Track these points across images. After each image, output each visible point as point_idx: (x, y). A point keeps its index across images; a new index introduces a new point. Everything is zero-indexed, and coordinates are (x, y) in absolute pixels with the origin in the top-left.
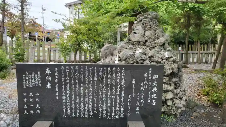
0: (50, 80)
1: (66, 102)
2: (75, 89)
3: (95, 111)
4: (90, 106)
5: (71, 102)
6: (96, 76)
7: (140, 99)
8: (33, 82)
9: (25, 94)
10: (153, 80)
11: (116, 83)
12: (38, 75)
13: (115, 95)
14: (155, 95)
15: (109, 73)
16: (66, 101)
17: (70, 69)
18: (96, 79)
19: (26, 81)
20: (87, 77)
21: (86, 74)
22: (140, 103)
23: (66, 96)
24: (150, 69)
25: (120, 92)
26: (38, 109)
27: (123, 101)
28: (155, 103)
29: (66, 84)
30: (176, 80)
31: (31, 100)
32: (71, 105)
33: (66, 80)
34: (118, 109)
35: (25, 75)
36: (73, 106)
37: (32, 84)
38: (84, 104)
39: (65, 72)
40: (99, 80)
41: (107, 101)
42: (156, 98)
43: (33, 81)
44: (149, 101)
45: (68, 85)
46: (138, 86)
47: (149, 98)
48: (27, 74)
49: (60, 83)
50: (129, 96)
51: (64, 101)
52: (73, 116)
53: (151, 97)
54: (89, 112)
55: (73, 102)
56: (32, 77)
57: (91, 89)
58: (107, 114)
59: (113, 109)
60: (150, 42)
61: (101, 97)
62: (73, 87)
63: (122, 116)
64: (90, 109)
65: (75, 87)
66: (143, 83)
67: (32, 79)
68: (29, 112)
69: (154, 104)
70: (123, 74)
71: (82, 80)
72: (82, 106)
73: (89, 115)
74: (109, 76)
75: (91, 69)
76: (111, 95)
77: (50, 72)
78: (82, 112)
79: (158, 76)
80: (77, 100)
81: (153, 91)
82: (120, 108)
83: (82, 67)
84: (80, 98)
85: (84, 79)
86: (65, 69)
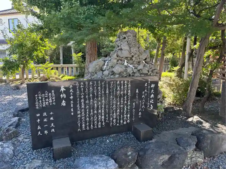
0: (65, 97)
1: (81, 117)
2: (89, 103)
3: (107, 121)
4: (103, 117)
5: (85, 116)
6: (107, 90)
7: (142, 105)
9: (38, 115)
10: (151, 89)
11: (124, 94)
12: (52, 93)
13: (123, 104)
14: (153, 100)
15: (119, 86)
17: (84, 85)
18: (107, 92)
19: (39, 101)
20: (100, 91)
21: (99, 88)
22: (142, 108)
23: (81, 111)
24: (149, 80)
25: (127, 101)
26: (53, 128)
27: (129, 108)
28: (152, 107)
31: (45, 120)
32: (86, 118)
33: (80, 96)
34: (125, 116)
35: (38, 95)
36: (88, 119)
37: (46, 103)
38: (98, 116)
39: (80, 89)
40: (110, 92)
41: (116, 110)
42: (153, 102)
43: (47, 100)
44: (148, 106)
45: (82, 100)
46: (140, 94)
47: (148, 104)
48: (40, 93)
49: (75, 100)
50: (134, 104)
51: (79, 116)
52: (88, 128)
53: (150, 102)
54: (102, 122)
55: (87, 115)
56: (46, 96)
57: (103, 101)
58: (116, 122)
59: (122, 117)
60: (136, 58)
61: (111, 108)
62: (87, 102)
63: (128, 121)
64: (103, 120)
65: (89, 100)
66: (144, 92)
67: (46, 98)
68: (42, 132)
70: (129, 86)
71: (96, 94)
72: (95, 118)
73: (102, 125)
74: (118, 88)
75: (103, 83)
76: (120, 104)
77: (65, 90)
78: (96, 124)
79: (154, 85)
80: (92, 113)
81: (151, 97)
82: (127, 115)
83: (95, 82)
84: (93, 111)
85: (97, 93)
86: (80, 85)
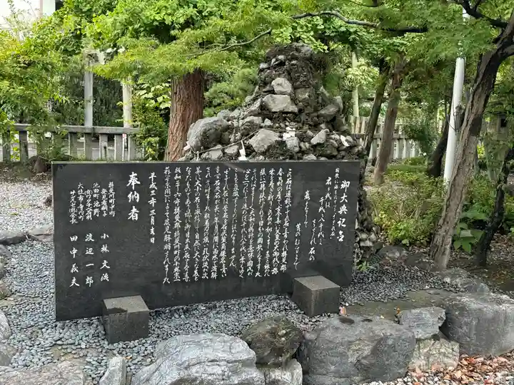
0: (138, 201)
1: (172, 250)
2: (192, 218)
3: (232, 264)
4: (223, 254)
5: (182, 248)
6: (236, 188)
7: (318, 231)
8: (96, 208)
9: (74, 239)
10: (341, 192)
11: (275, 201)
12: (108, 189)
13: (273, 225)
14: (344, 220)
15: (263, 180)
16: (172, 246)
17: (183, 173)
18: (236, 194)
19: (77, 205)
20: (218, 191)
21: (217, 183)
22: (316, 237)
23: (172, 235)
24: (337, 170)
25: (282, 218)
26: (105, 270)
27: (286, 236)
28: (343, 236)
29: (172, 207)
31: (90, 252)
32: (182, 254)
33: (173, 199)
34: (276, 254)
35: (76, 191)
36: (187, 255)
37: (93, 212)
38: (211, 251)
39: (173, 182)
40: (241, 196)
41: (255, 239)
42: (344, 226)
43: (97, 204)
44: (333, 234)
45: (177, 210)
46: (314, 204)
47: (333, 228)
48: (81, 188)
50: (298, 226)
51: (168, 247)
52: (187, 278)
53: (337, 224)
54: (220, 267)
55: (187, 247)
56: (95, 196)
57: (225, 215)
58: (254, 268)
59: (268, 256)
60: (308, 115)
61: (244, 232)
62: (188, 214)
63: (283, 268)
64: (223, 261)
65: (193, 212)
66: (324, 198)
67: (93, 200)
68: (81, 280)
69: (341, 240)
70: (289, 181)
71: (208, 197)
72: (205, 254)
73: (219, 272)
74: (263, 186)
75: (226, 172)
76: (265, 226)
77: (139, 183)
78: (206, 268)
79: (349, 183)
80: (197, 242)
81: (340, 212)
82: (281, 252)
83: (208, 168)
84: (202, 237)
85: (212, 194)
86: (173, 175)
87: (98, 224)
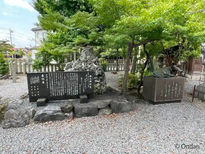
0: (44, 80)
1: (52, 90)
3: (65, 92)
4: (63, 90)
5: (54, 89)
6: (65, 77)
7: (85, 86)
9: (32, 87)
10: (89, 78)
11: (74, 80)
12: (38, 78)
13: (74, 85)
15: (71, 75)
17: (53, 74)
18: (65, 78)
19: (32, 81)
21: (61, 76)
23: (52, 87)
24: (88, 73)
25: (76, 83)
26: (38, 93)
27: (77, 87)
29: (51, 81)
30: (101, 78)
31: (35, 89)
32: (54, 90)
33: (51, 79)
37: (35, 82)
38: (60, 90)
39: (51, 76)
41: (70, 87)
42: (91, 85)
44: (88, 87)
46: (83, 80)
47: (88, 85)
48: (32, 77)
49: (49, 81)
50: (80, 85)
52: (55, 95)
53: (89, 85)
54: (63, 93)
57: (63, 83)
58: (70, 93)
59: (73, 91)
60: (89, 61)
61: (67, 86)
63: (77, 94)
64: (63, 92)
65: (56, 82)
66: (86, 79)
67: (35, 80)
68: (34, 95)
69: (91, 88)
70: (77, 76)
73: (63, 95)
74: (71, 77)
76: (72, 85)
77: (44, 76)
78: (60, 93)
79: (91, 76)
81: (90, 82)
82: (76, 90)
84: (58, 87)
85: (60, 78)
86: (51, 75)
87: (36, 84)
